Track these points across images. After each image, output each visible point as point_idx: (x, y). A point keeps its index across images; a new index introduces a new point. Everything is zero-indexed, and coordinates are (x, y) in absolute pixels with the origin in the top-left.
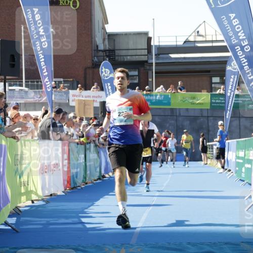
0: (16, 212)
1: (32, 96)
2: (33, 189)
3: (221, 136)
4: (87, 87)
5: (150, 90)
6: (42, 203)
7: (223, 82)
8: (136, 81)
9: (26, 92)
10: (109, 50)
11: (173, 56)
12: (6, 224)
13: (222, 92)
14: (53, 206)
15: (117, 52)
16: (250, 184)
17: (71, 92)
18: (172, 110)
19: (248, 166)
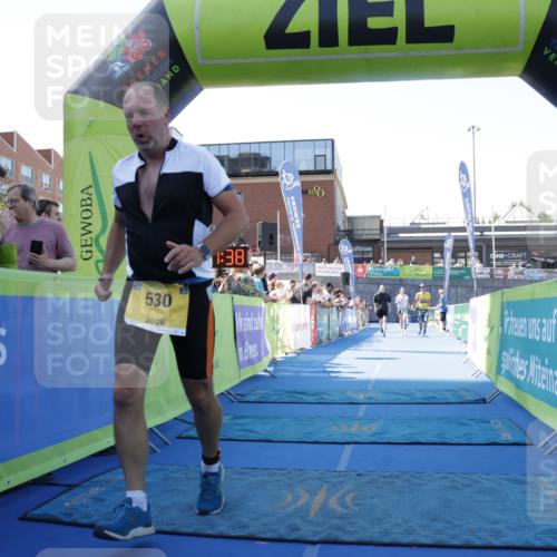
0: (274, 362)
1: (286, 268)
2: (286, 343)
3: (444, 303)
4: (330, 261)
5: (383, 263)
6: (294, 355)
7: (442, 257)
8: (371, 256)
9: (281, 265)
10: (349, 231)
11: (401, 235)
12: (266, 371)
13: (442, 265)
14: (303, 357)
15: (355, 232)
16: (466, 342)
17: (317, 265)
18: (401, 280)
19: (464, 326)
